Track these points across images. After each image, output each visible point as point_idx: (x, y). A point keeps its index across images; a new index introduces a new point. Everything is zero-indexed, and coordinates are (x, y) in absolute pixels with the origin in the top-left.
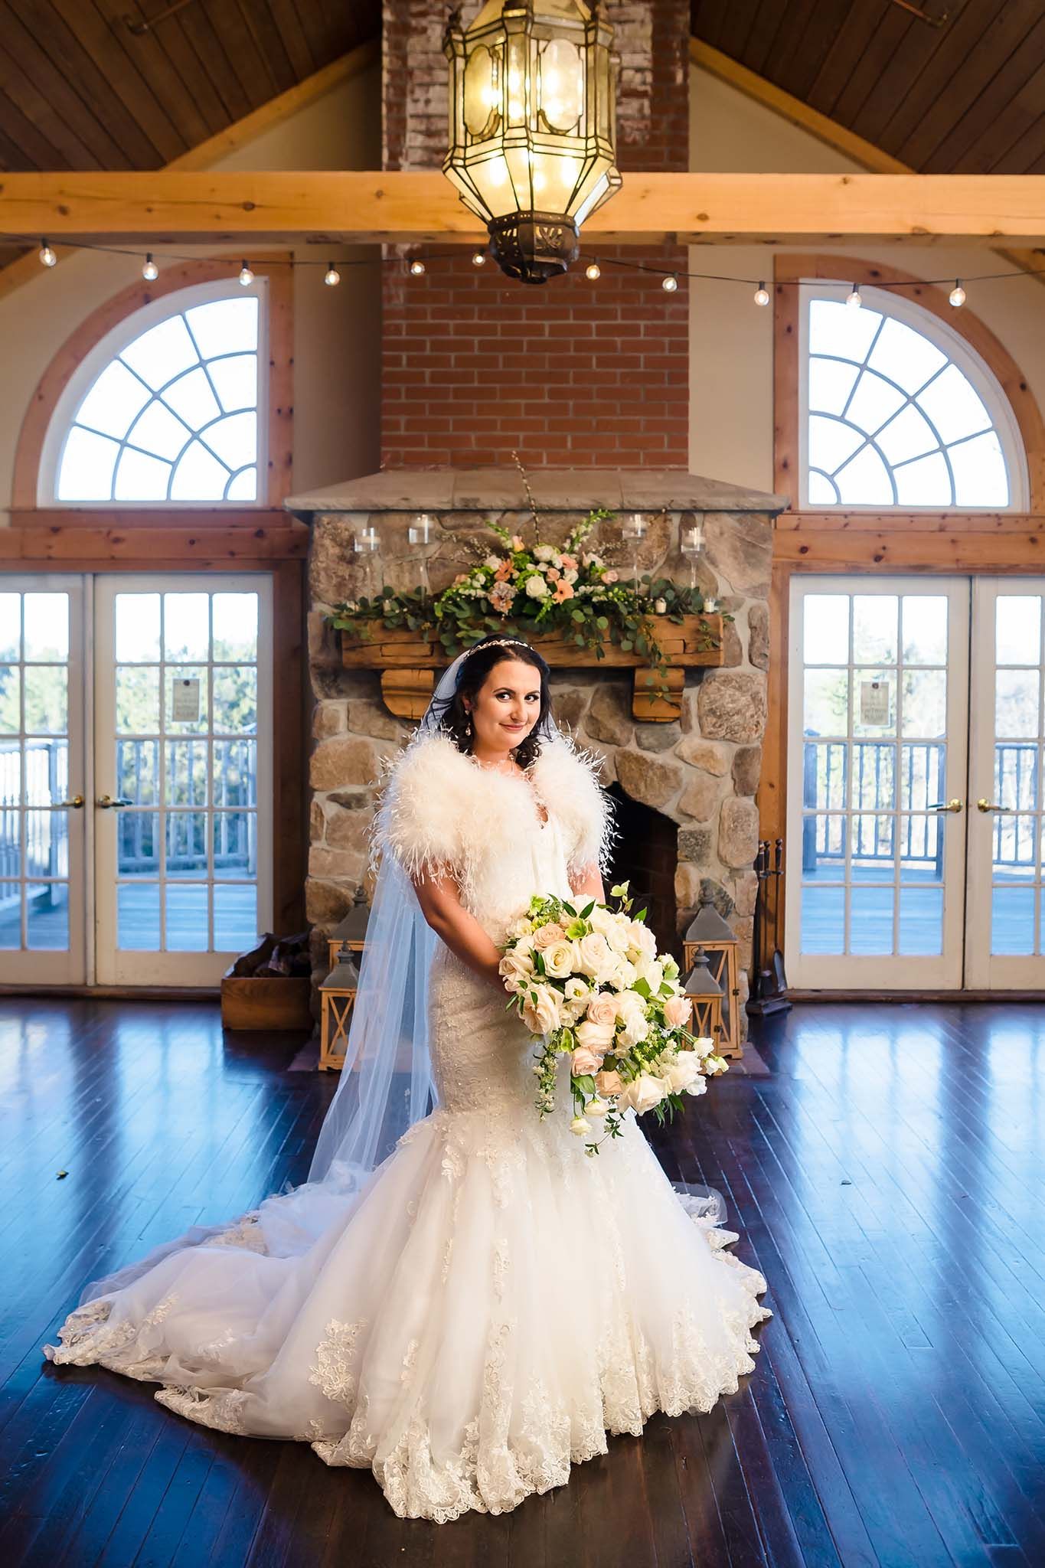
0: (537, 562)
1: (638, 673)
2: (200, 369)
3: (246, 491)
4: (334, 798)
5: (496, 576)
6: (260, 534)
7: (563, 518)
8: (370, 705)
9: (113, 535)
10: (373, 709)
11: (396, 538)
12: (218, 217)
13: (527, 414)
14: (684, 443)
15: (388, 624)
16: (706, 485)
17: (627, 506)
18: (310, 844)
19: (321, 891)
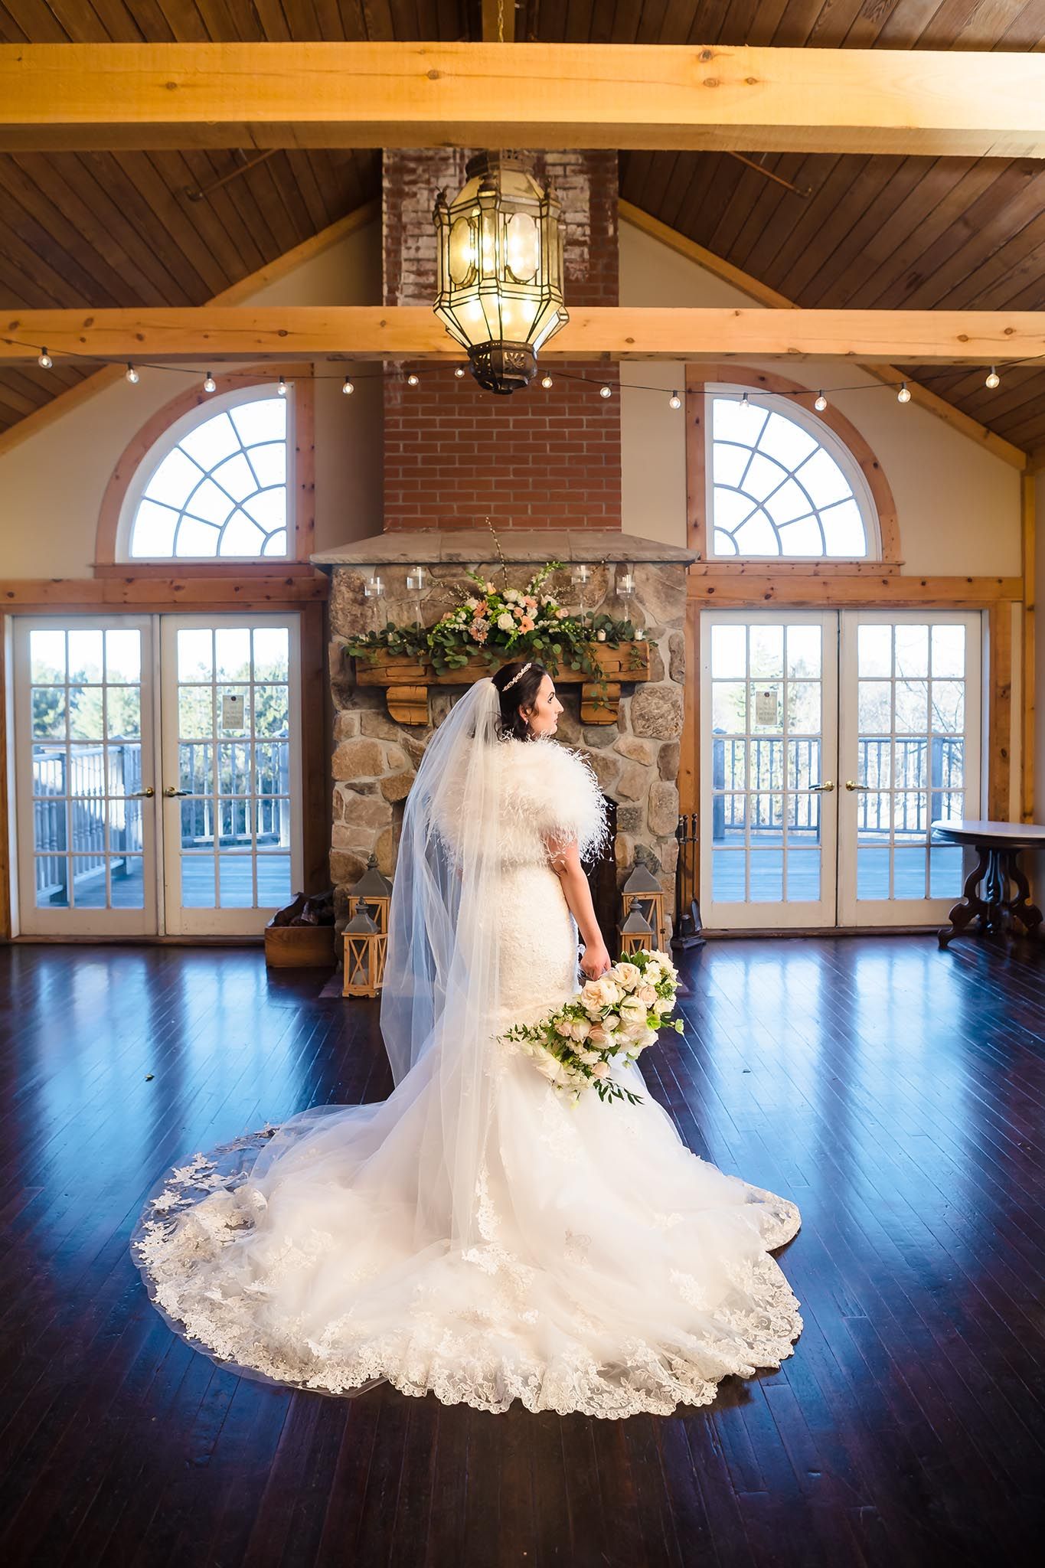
0: (506, 603)
1: (585, 687)
2: (242, 455)
3: (279, 548)
4: (351, 787)
5: (474, 613)
6: (290, 582)
7: (526, 568)
8: (378, 714)
9: (174, 584)
10: (380, 717)
11: (396, 585)
12: (259, 341)
13: (496, 488)
14: (618, 510)
15: (391, 651)
16: (635, 542)
17: (574, 558)
18: (333, 823)
19: (342, 859)
